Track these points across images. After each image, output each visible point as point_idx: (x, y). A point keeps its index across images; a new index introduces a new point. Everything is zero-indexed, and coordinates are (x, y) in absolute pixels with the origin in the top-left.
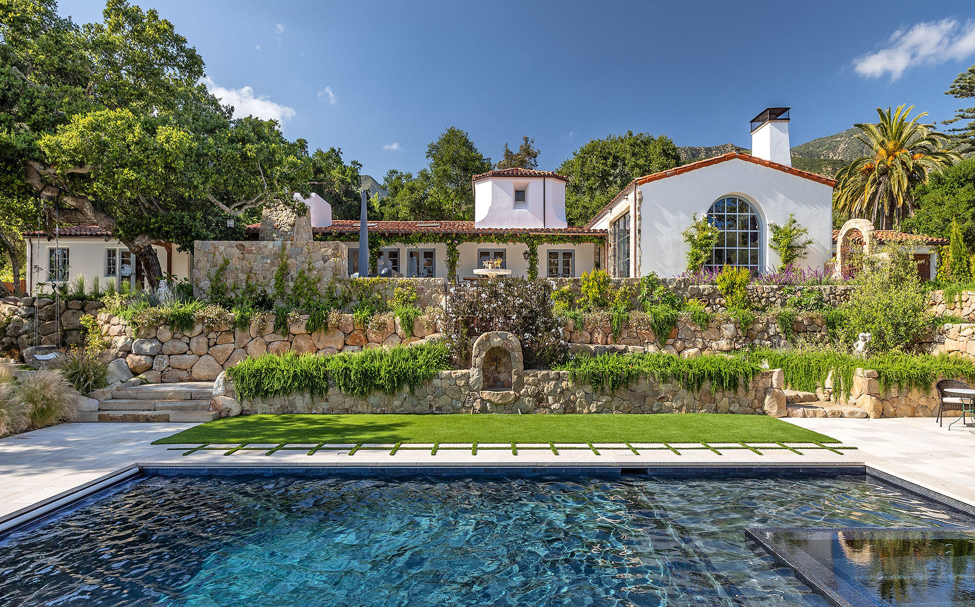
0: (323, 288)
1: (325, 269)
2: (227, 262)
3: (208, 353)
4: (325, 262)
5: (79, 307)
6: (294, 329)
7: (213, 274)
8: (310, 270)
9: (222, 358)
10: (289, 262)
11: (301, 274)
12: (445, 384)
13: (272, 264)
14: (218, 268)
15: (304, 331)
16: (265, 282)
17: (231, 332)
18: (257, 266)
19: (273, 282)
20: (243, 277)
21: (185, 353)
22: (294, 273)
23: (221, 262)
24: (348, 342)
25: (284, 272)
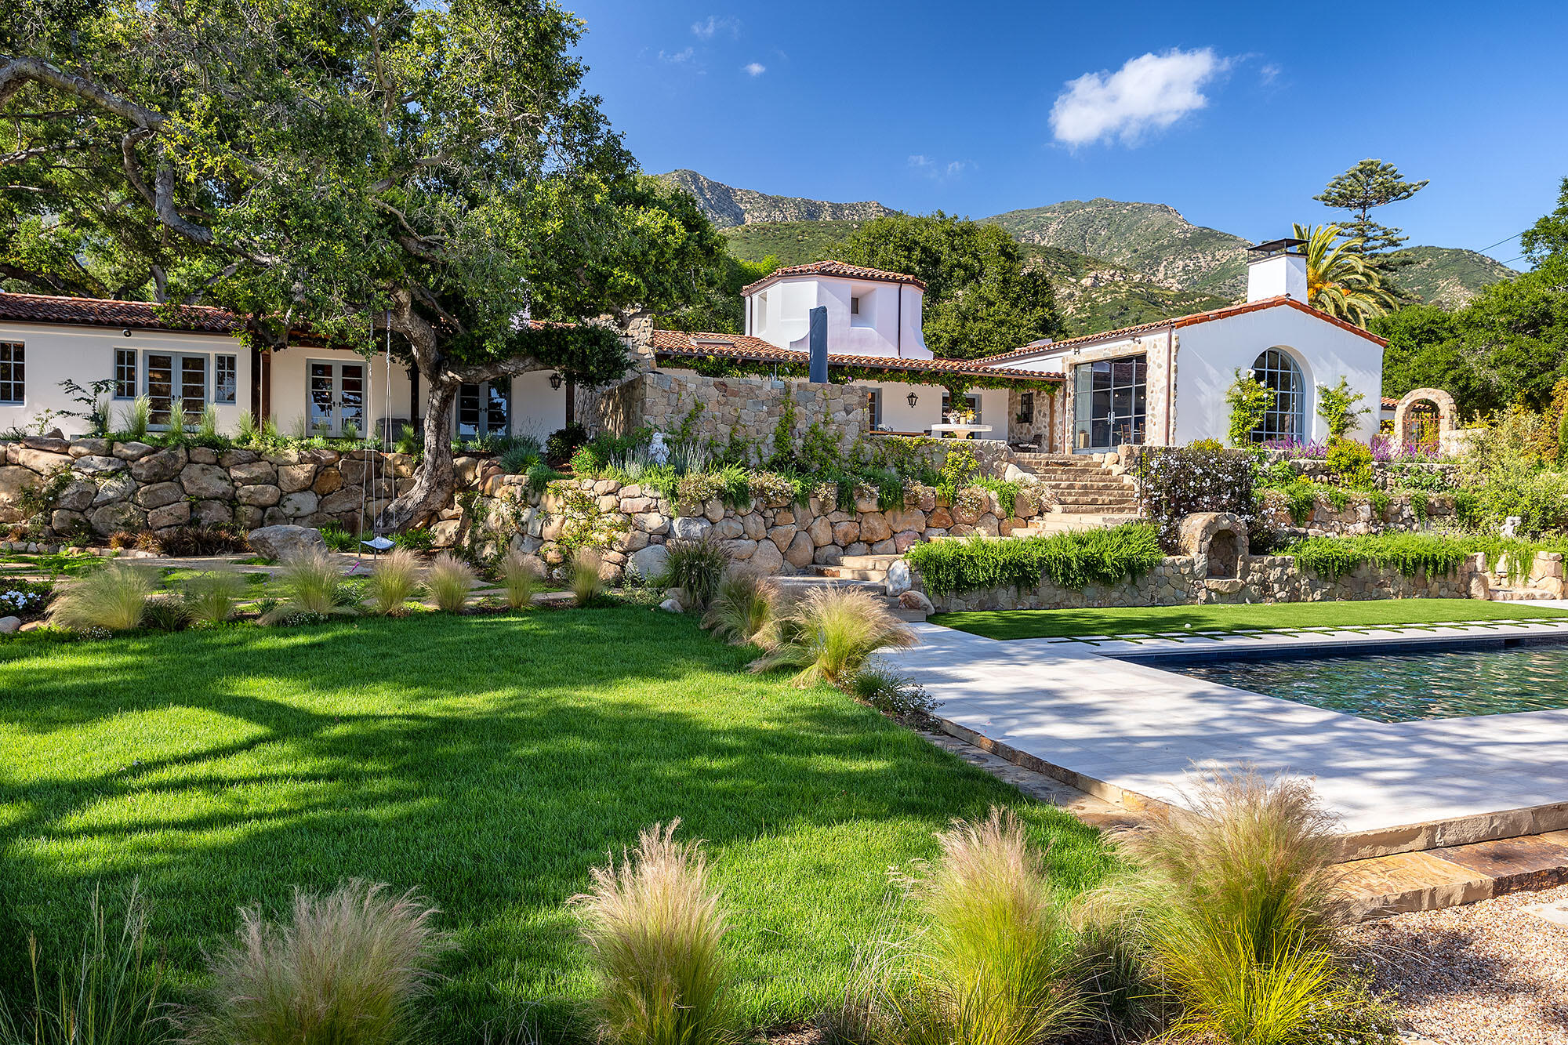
0: (845, 448)
1: (848, 423)
2: (699, 407)
3: (767, 538)
4: (848, 413)
5: (213, 460)
6: (863, 505)
7: (677, 425)
8: (825, 423)
9: (785, 544)
10: (796, 410)
11: (813, 430)
12: (1169, 572)
13: (770, 413)
14: (685, 415)
15: (875, 508)
16: (759, 438)
17: (789, 508)
18: (747, 416)
19: (771, 438)
20: (724, 429)
21: (740, 538)
22: (802, 426)
23: (689, 406)
24: (932, 523)
25: (788, 423)
